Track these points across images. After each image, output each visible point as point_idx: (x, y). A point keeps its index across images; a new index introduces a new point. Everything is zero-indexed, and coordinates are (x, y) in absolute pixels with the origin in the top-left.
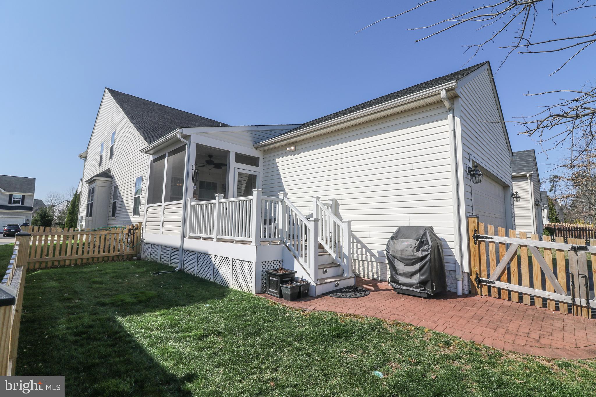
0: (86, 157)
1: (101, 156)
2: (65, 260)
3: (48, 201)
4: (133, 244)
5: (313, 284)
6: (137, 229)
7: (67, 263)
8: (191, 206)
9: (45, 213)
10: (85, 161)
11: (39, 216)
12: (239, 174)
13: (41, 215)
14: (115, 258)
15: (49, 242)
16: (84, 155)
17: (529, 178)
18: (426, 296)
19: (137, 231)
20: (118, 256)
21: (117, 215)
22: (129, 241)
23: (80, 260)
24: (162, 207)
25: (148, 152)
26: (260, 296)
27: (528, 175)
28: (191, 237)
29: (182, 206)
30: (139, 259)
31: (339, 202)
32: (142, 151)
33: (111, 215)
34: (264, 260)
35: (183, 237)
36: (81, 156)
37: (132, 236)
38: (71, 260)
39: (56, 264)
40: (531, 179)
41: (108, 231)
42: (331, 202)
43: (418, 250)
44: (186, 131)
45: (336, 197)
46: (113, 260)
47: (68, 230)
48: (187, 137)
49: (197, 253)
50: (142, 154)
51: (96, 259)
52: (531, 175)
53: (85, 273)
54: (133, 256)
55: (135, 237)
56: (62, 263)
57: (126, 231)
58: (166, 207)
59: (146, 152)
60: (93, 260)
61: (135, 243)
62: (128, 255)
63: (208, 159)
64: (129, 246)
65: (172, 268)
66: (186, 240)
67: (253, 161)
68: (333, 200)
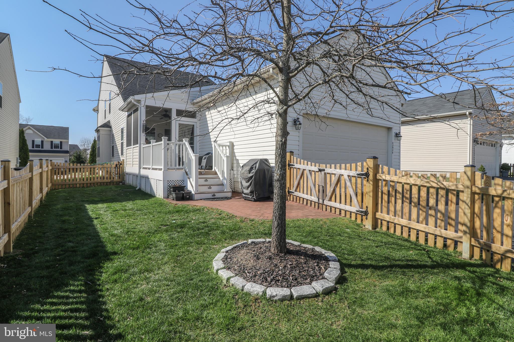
0: (98, 111)
1: (105, 110)
2: (76, 184)
3: (82, 146)
4: (120, 175)
5: (193, 193)
6: (121, 164)
7: (78, 185)
8: (143, 148)
9: (80, 156)
10: (98, 113)
11: (75, 158)
12: (180, 125)
13: (76, 157)
14: (108, 184)
15: (77, 176)
16: (96, 109)
17: (468, 116)
18: (253, 200)
19: (121, 166)
20: (110, 182)
21: (114, 155)
22: (116, 172)
23: (86, 184)
24: (132, 149)
25: (124, 110)
26: (165, 199)
27: (467, 113)
28: (144, 168)
29: (138, 148)
30: (124, 184)
31: (235, 144)
32: (119, 109)
33: (112, 156)
34: (169, 180)
35: (140, 168)
36: (94, 110)
37: (118, 169)
38: (80, 184)
39: (71, 186)
40: (471, 118)
41: (102, 166)
42: (228, 144)
43: (250, 173)
44: (137, 97)
45: (232, 140)
46: (107, 185)
47: (77, 165)
48: (139, 101)
49: (132, 175)
50: (120, 111)
51: (96, 184)
52: (470, 114)
53: (85, 190)
54: (120, 182)
55: (121, 170)
56: (75, 186)
57: (114, 166)
58: (134, 149)
59: (122, 110)
60: (94, 184)
61: (121, 174)
62: (116, 182)
63: (165, 113)
64: (116, 176)
65: (135, 188)
66: (141, 170)
67: (192, 115)
68: (230, 142)
